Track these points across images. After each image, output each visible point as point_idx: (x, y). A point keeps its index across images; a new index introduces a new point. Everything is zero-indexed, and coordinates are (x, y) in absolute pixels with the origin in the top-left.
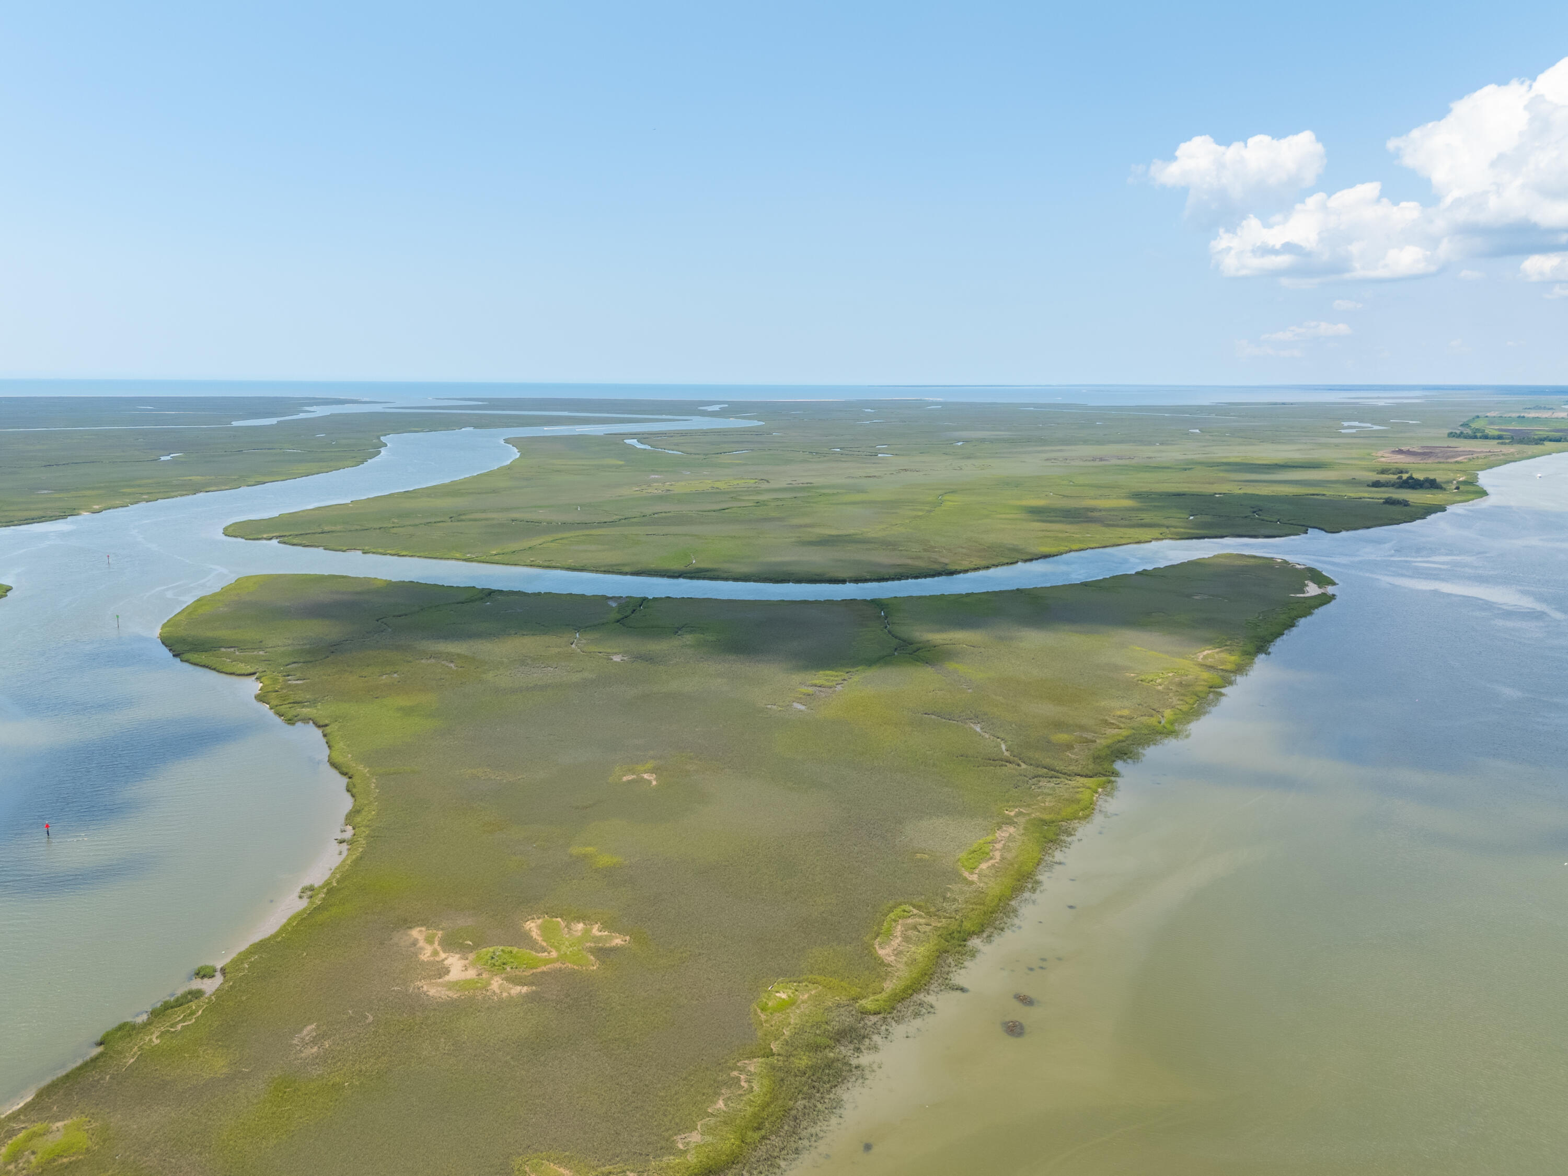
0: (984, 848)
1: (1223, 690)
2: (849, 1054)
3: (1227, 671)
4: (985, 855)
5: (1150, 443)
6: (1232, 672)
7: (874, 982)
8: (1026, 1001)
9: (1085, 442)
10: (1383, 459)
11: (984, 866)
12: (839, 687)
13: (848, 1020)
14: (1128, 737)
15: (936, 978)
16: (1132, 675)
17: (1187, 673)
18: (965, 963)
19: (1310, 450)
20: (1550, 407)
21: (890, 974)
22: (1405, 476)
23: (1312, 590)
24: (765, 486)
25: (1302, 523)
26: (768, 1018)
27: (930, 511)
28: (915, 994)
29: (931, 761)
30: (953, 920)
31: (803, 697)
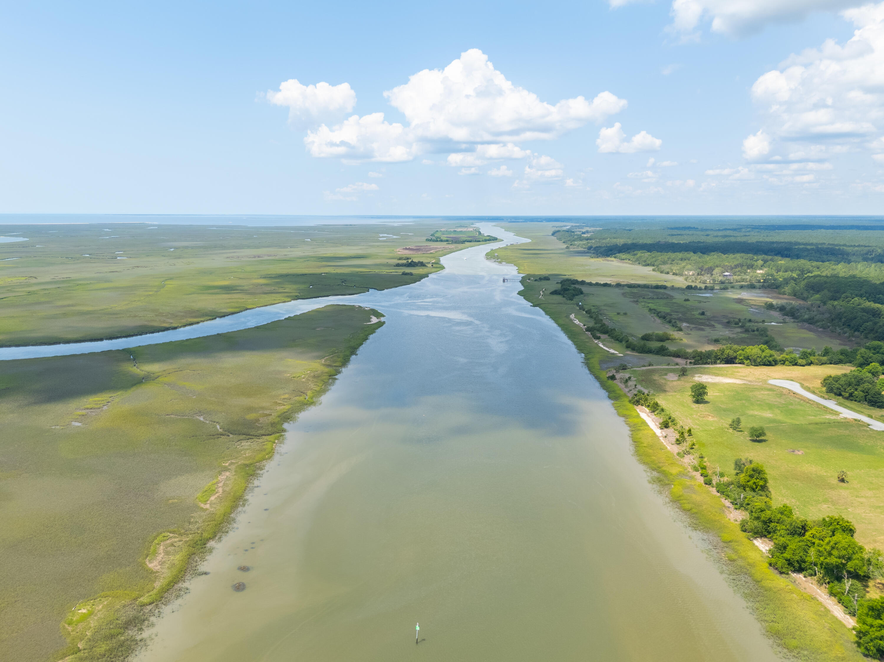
0: (211, 488)
1: (336, 377)
2: (135, 634)
3: (337, 366)
4: (213, 492)
5: (285, 247)
6: (340, 366)
7: (148, 585)
8: (244, 569)
9: (249, 247)
10: (399, 253)
11: (213, 498)
12: (105, 407)
13: (132, 613)
14: (289, 409)
15: (189, 571)
16: (288, 375)
17: (317, 370)
18: (206, 557)
19: (366, 249)
20: (466, 226)
21: (158, 577)
22: (410, 261)
23: (374, 320)
24: (33, 281)
25: (366, 287)
26: (74, 628)
27: (156, 291)
28: (176, 585)
29: (174, 443)
30: (196, 534)
31: (79, 417)
